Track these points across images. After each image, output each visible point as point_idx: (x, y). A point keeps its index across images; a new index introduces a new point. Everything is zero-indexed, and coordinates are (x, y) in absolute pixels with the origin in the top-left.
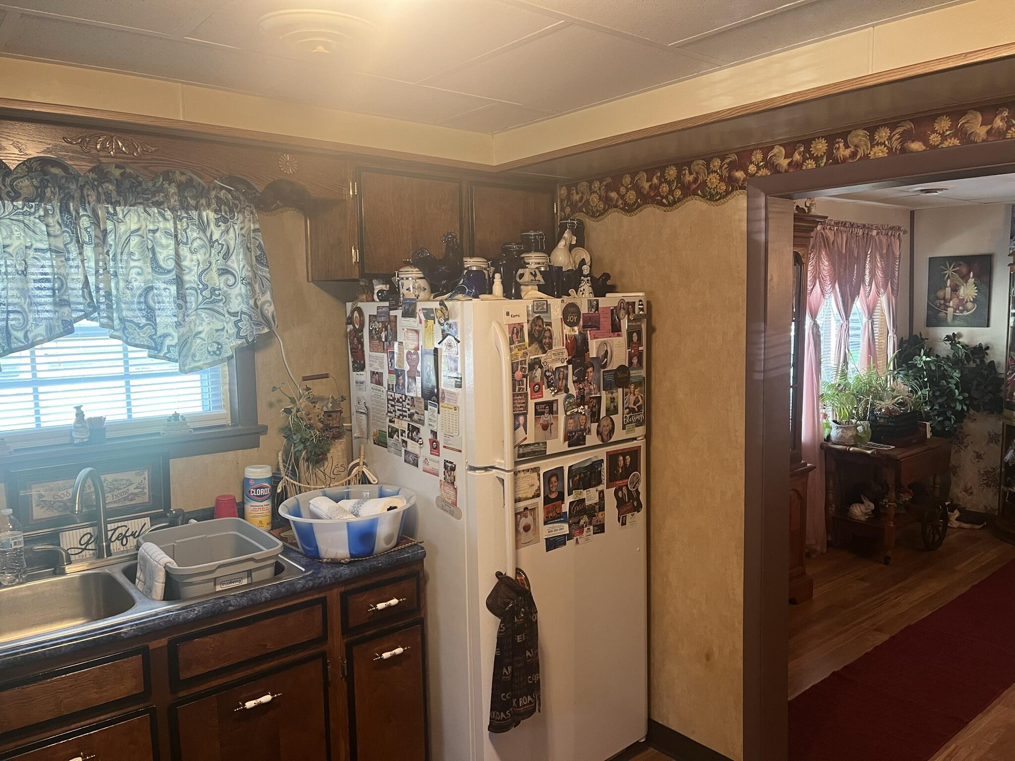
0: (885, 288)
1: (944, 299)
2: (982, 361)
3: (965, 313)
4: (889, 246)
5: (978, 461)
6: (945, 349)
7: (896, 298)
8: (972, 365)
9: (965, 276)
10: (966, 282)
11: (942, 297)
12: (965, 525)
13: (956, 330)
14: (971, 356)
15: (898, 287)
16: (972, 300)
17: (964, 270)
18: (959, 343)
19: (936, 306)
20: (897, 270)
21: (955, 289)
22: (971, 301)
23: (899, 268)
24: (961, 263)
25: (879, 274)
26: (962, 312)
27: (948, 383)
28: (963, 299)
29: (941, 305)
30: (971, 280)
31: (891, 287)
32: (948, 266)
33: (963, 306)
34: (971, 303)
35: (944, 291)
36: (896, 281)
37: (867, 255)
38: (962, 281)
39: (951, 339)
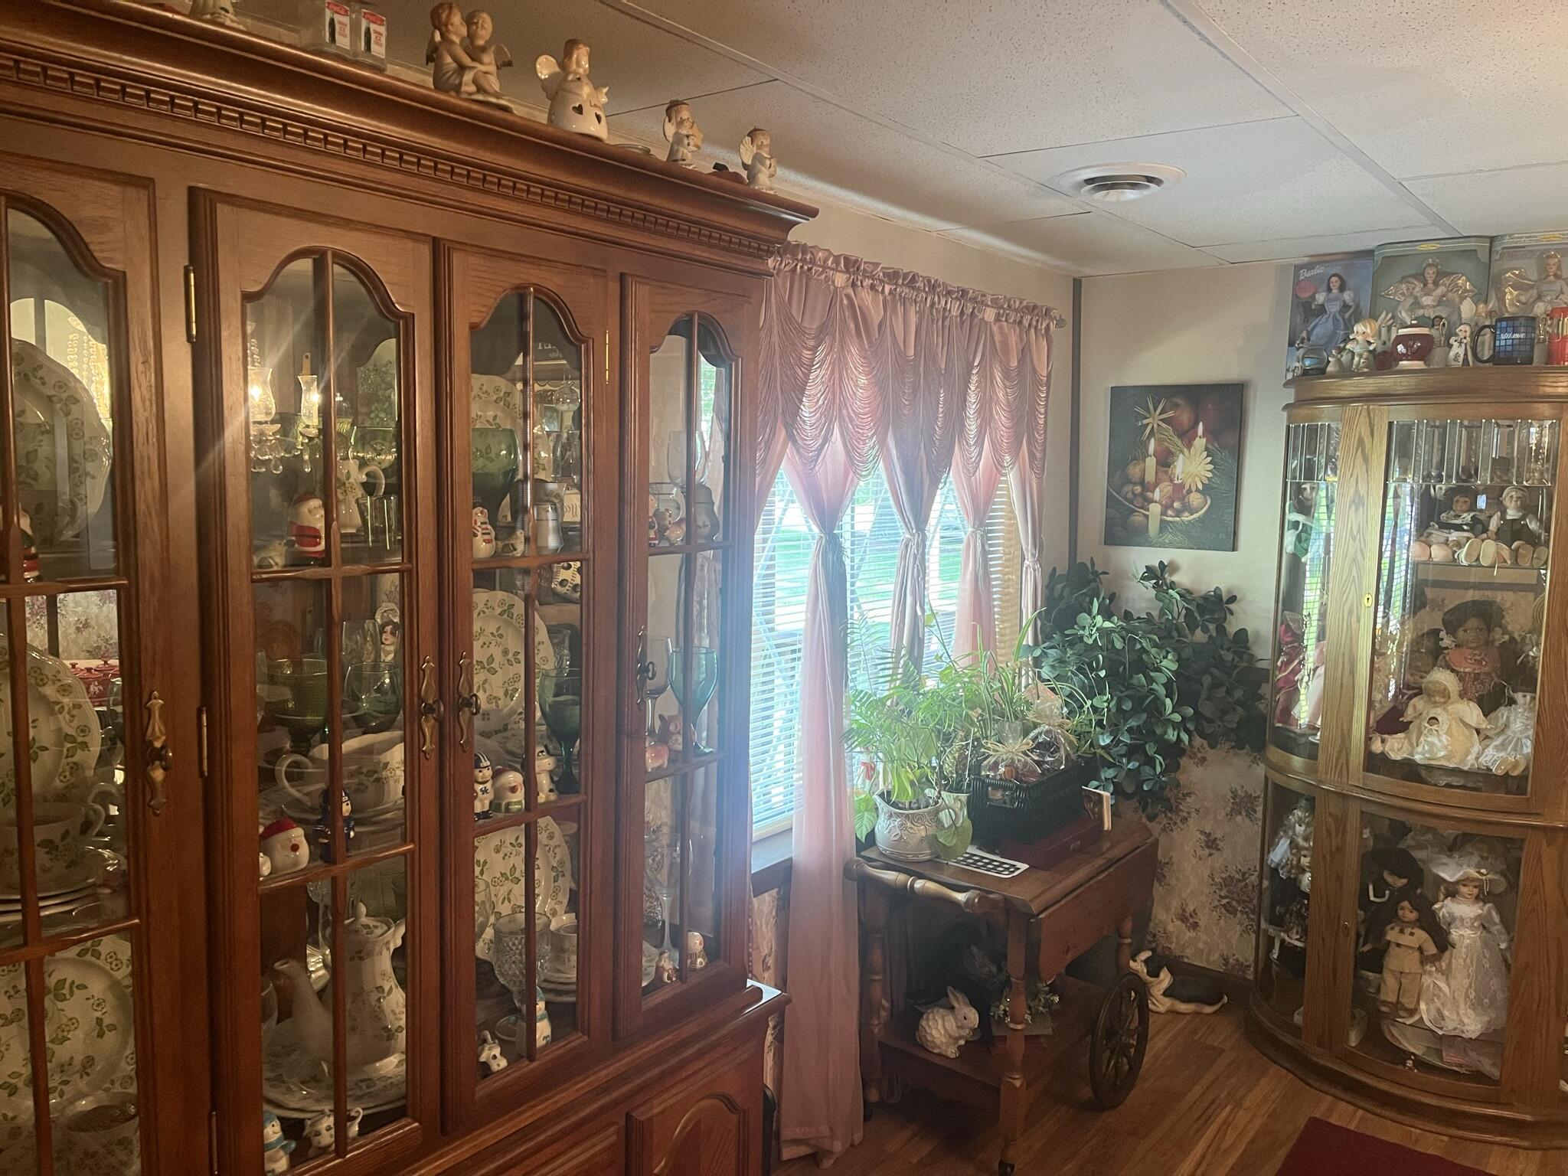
0: (1015, 453)
1: (1142, 482)
2: (1221, 630)
3: (1187, 517)
4: (1025, 351)
5: (1210, 855)
6: (1141, 598)
7: (1040, 479)
8: (1199, 636)
9: (1188, 431)
10: (1189, 446)
11: (1136, 477)
12: (1183, 1007)
13: (1165, 555)
14: (1196, 614)
15: (1044, 451)
16: (1200, 487)
17: (1185, 417)
18: (1172, 586)
19: (1126, 500)
20: (1043, 410)
21: (1165, 461)
22: (1197, 490)
23: (1046, 406)
24: (1179, 401)
25: (1001, 418)
26: (1178, 513)
27: (1151, 680)
28: (1182, 486)
29: (1135, 495)
30: (1200, 442)
31: (1029, 449)
32: (1151, 407)
33: (1182, 499)
34: (1199, 495)
35: (1142, 465)
36: (1040, 438)
37: (971, 367)
38: (1179, 444)
39: (1157, 575)
